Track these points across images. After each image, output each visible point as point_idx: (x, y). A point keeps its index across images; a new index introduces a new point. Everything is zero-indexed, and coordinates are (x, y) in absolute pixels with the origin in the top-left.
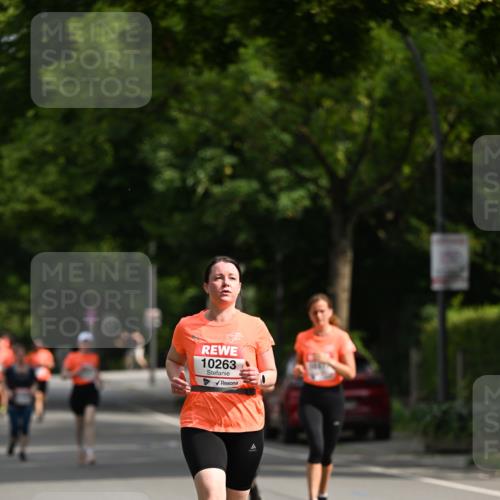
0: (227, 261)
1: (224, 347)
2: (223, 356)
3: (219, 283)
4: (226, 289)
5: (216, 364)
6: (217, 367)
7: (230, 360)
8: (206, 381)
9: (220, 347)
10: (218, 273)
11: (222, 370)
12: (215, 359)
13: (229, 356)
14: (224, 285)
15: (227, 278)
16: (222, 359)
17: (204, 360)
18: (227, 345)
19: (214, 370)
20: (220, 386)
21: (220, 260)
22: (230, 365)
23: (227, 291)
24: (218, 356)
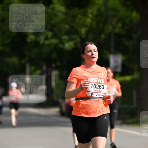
0: (92, 44)
1: (99, 79)
2: (99, 83)
3: (90, 54)
4: (93, 56)
5: (97, 86)
6: (97, 88)
7: (102, 85)
8: (92, 94)
9: (98, 79)
10: (88, 49)
11: (99, 89)
12: (96, 84)
13: (101, 83)
14: (92, 54)
15: (93, 51)
16: (99, 85)
17: (92, 85)
18: (100, 78)
19: (96, 89)
20: (98, 96)
21: (89, 44)
22: (102, 87)
23: (94, 57)
24: (97, 83)
